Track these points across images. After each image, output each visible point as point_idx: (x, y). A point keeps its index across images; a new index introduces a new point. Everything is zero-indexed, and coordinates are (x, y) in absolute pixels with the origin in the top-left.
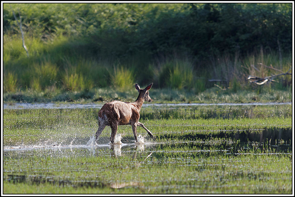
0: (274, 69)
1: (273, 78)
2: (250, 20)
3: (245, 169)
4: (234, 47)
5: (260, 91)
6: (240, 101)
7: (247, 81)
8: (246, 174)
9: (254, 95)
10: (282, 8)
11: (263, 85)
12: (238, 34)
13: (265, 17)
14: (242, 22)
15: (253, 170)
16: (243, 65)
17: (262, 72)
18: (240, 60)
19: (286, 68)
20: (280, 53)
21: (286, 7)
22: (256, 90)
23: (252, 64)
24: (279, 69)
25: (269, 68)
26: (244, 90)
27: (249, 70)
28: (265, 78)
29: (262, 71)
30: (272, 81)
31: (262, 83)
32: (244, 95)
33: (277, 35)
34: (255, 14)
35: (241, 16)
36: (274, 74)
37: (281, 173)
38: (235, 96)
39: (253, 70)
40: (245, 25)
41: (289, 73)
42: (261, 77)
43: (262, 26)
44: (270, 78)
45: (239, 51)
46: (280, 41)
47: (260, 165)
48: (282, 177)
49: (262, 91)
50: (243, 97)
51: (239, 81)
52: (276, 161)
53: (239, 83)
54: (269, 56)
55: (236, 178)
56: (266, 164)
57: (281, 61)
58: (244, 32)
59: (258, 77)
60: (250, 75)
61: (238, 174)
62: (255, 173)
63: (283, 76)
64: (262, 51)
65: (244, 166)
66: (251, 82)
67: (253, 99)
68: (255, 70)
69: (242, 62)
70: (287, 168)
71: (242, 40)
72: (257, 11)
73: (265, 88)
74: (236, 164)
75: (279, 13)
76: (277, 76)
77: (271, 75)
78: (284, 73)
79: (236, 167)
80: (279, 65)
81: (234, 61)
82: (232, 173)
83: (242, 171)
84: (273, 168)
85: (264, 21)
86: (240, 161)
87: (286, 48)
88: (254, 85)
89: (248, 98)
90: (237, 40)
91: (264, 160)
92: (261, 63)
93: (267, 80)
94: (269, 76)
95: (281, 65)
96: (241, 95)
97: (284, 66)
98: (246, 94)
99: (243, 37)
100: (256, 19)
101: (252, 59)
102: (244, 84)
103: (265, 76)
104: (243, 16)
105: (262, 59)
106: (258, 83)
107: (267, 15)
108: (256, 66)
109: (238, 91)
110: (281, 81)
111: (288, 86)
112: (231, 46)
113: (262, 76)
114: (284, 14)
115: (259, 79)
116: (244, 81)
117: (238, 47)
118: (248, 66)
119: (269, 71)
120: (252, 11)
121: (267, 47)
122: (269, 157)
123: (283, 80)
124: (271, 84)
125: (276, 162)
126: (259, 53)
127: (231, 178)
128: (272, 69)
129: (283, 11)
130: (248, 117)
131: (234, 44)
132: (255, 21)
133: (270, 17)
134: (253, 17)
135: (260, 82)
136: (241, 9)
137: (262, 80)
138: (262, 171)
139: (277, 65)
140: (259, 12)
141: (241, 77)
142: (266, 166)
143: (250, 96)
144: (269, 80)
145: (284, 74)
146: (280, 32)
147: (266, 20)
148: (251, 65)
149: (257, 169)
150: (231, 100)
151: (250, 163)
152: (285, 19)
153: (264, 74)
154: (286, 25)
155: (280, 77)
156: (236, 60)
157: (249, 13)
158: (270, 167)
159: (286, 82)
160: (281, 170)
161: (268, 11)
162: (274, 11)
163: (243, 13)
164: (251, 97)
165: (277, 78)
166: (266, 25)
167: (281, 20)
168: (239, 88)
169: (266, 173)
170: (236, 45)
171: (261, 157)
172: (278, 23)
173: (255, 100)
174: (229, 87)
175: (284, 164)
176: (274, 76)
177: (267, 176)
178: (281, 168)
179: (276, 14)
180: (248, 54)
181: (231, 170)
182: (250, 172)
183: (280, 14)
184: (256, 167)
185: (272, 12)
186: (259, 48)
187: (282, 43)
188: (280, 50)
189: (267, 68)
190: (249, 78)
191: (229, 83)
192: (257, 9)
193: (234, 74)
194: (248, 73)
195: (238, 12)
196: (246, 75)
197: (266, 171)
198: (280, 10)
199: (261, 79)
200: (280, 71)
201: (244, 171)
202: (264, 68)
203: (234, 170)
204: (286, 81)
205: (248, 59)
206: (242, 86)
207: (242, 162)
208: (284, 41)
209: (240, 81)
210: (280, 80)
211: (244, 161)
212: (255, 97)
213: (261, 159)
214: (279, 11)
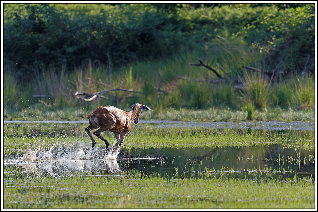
0: (103, 84)
1: (102, 94)
2: (78, 32)
3: (72, 192)
4: (60, 61)
5: (88, 108)
6: (66, 119)
7: (74, 97)
8: (72, 197)
9: (81, 113)
10: (113, 19)
11: (91, 101)
12: (65, 46)
13: (94, 28)
14: (69, 34)
15: (80, 192)
16: (70, 79)
17: (90, 88)
18: (66, 74)
19: (116, 83)
20: (110, 67)
21: (117, 18)
22: (84, 107)
23: (80, 78)
24: (109, 84)
25: (98, 83)
26: (71, 107)
27: (76, 86)
28: (94, 94)
29: (90, 86)
30: (101, 98)
31: (91, 99)
32: (71, 112)
33: (107, 48)
34: (83, 26)
35: (68, 26)
36: (103, 90)
37: (110, 196)
38: (61, 113)
39: (81, 85)
40: (72, 37)
41: (119, 88)
42: (89, 93)
43: (91, 38)
44: (99, 94)
45: (66, 65)
46: (110, 54)
47: (87, 187)
48: (111, 201)
49: (90, 108)
50: (70, 114)
51: (65, 97)
52: (106, 183)
53: (66, 99)
54: (98, 70)
55: (61, 201)
56: (94, 187)
57: (111, 76)
58: (72, 44)
59: (86, 93)
60: (77, 90)
61: (64, 197)
62: (82, 196)
63: (113, 92)
64: (90, 65)
65: (71, 189)
66: (78, 98)
67: (80, 117)
68: (83, 85)
69: (69, 77)
70: (117, 191)
71: (69, 53)
72: (85, 21)
73: (93, 104)
74: (61, 185)
75: (109, 23)
76: (107, 92)
77: (100, 91)
78: (114, 88)
79: (62, 189)
80: (109, 79)
81: (60, 75)
82: (58, 195)
83: (68, 193)
84: (102, 191)
85: (93, 33)
86: (66, 183)
87: (117, 61)
88: (82, 102)
89: (75, 115)
90: (64, 53)
91: (92, 182)
92: (89, 77)
93: (95, 96)
94: (97, 92)
95: (111, 80)
96: (68, 112)
97: (114, 81)
98: (73, 111)
99: (71, 49)
100: (85, 31)
101: (80, 73)
102: (71, 100)
103: (94, 91)
104: (70, 27)
105: (91, 73)
106: (86, 100)
107: (96, 26)
108: (84, 81)
109: (64, 108)
110: (111, 97)
111: (118, 102)
112: (57, 60)
113: (90, 91)
114: (114, 25)
115: (87, 94)
116: (71, 97)
117: (65, 60)
118: (75, 80)
119: (98, 87)
120: (80, 21)
121: (96, 61)
122: (97, 179)
123: (113, 97)
124: (100, 101)
125: (105, 185)
126: (87, 66)
127: (57, 200)
128: (101, 84)
129: (113, 21)
130: (75, 136)
131: (60, 57)
132: (83, 32)
133: (99, 29)
134: (81, 28)
135: (88, 98)
136: (68, 19)
137: (91, 96)
138: (90, 193)
139: (107, 79)
140: (88, 23)
141: (67, 92)
142: (94, 189)
143: (77, 112)
144: (97, 96)
145: (114, 90)
146: (111, 44)
147: (95, 32)
148: (79, 80)
149: (84, 192)
150: (57, 117)
151: (76, 185)
152: (116, 31)
153: (92, 90)
154: (117, 37)
155: (110, 93)
156: (62, 74)
157: (76, 24)
158: (99, 190)
159: (116, 99)
160: (111, 193)
161: (97, 21)
162: (104, 22)
163: (70, 24)
164: (78, 114)
165: (106, 94)
166: (95, 37)
167: (111, 32)
168: (66, 104)
169: (94, 196)
170: (63, 58)
171: (88, 179)
172: (108, 35)
173: (82, 117)
174: (54, 103)
175: (114, 186)
176: (103, 91)
177: (95, 200)
178: (110, 191)
179: (106, 25)
180: (75, 68)
181: (57, 192)
182: (77, 195)
183: (110, 25)
184: (84, 189)
185: (102, 23)
186: (88, 61)
187: (113, 56)
188: (110, 63)
189: (96, 84)
190: (76, 94)
191: (54, 99)
192: (85, 19)
193: (60, 89)
194: (75, 88)
195: (65, 23)
196: (73, 91)
197: (94, 194)
198: (111, 20)
199: (89, 95)
200: (110, 86)
201: (70, 194)
202: (93, 83)
203: (59, 192)
204: (116, 97)
205: (75, 73)
206: (68, 102)
207: (69, 184)
208: (114, 54)
209: (67, 97)
210: (109, 96)
211: (70, 183)
212: (82, 114)
213: (89, 181)
214: (110, 22)
